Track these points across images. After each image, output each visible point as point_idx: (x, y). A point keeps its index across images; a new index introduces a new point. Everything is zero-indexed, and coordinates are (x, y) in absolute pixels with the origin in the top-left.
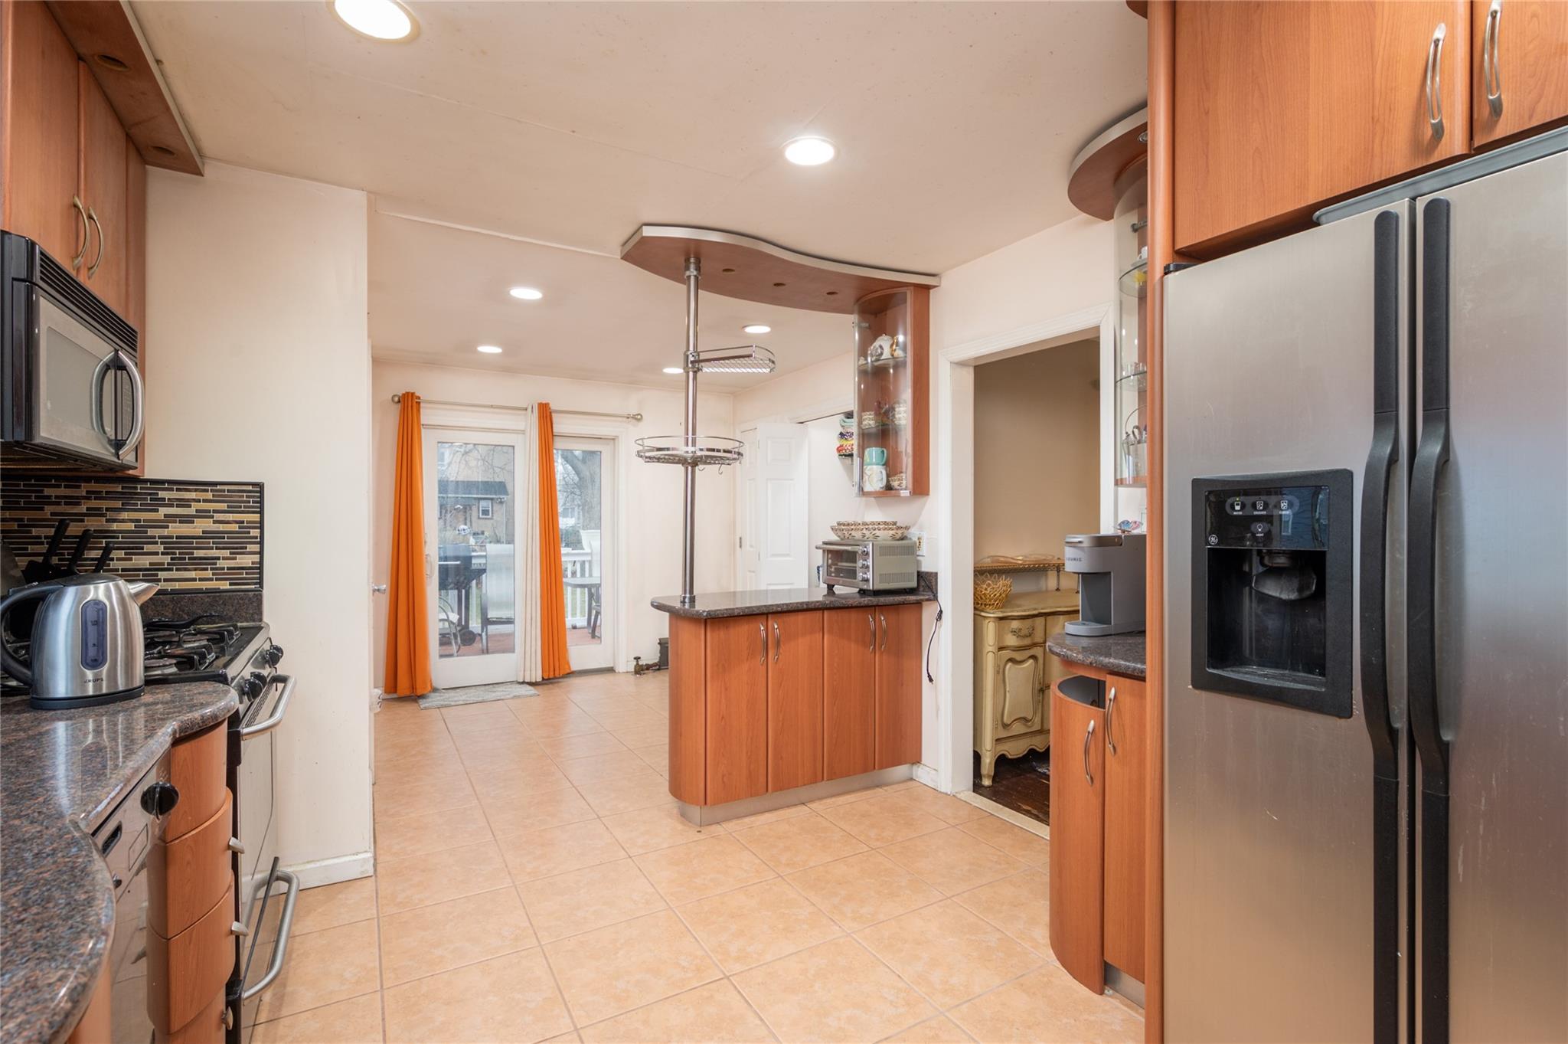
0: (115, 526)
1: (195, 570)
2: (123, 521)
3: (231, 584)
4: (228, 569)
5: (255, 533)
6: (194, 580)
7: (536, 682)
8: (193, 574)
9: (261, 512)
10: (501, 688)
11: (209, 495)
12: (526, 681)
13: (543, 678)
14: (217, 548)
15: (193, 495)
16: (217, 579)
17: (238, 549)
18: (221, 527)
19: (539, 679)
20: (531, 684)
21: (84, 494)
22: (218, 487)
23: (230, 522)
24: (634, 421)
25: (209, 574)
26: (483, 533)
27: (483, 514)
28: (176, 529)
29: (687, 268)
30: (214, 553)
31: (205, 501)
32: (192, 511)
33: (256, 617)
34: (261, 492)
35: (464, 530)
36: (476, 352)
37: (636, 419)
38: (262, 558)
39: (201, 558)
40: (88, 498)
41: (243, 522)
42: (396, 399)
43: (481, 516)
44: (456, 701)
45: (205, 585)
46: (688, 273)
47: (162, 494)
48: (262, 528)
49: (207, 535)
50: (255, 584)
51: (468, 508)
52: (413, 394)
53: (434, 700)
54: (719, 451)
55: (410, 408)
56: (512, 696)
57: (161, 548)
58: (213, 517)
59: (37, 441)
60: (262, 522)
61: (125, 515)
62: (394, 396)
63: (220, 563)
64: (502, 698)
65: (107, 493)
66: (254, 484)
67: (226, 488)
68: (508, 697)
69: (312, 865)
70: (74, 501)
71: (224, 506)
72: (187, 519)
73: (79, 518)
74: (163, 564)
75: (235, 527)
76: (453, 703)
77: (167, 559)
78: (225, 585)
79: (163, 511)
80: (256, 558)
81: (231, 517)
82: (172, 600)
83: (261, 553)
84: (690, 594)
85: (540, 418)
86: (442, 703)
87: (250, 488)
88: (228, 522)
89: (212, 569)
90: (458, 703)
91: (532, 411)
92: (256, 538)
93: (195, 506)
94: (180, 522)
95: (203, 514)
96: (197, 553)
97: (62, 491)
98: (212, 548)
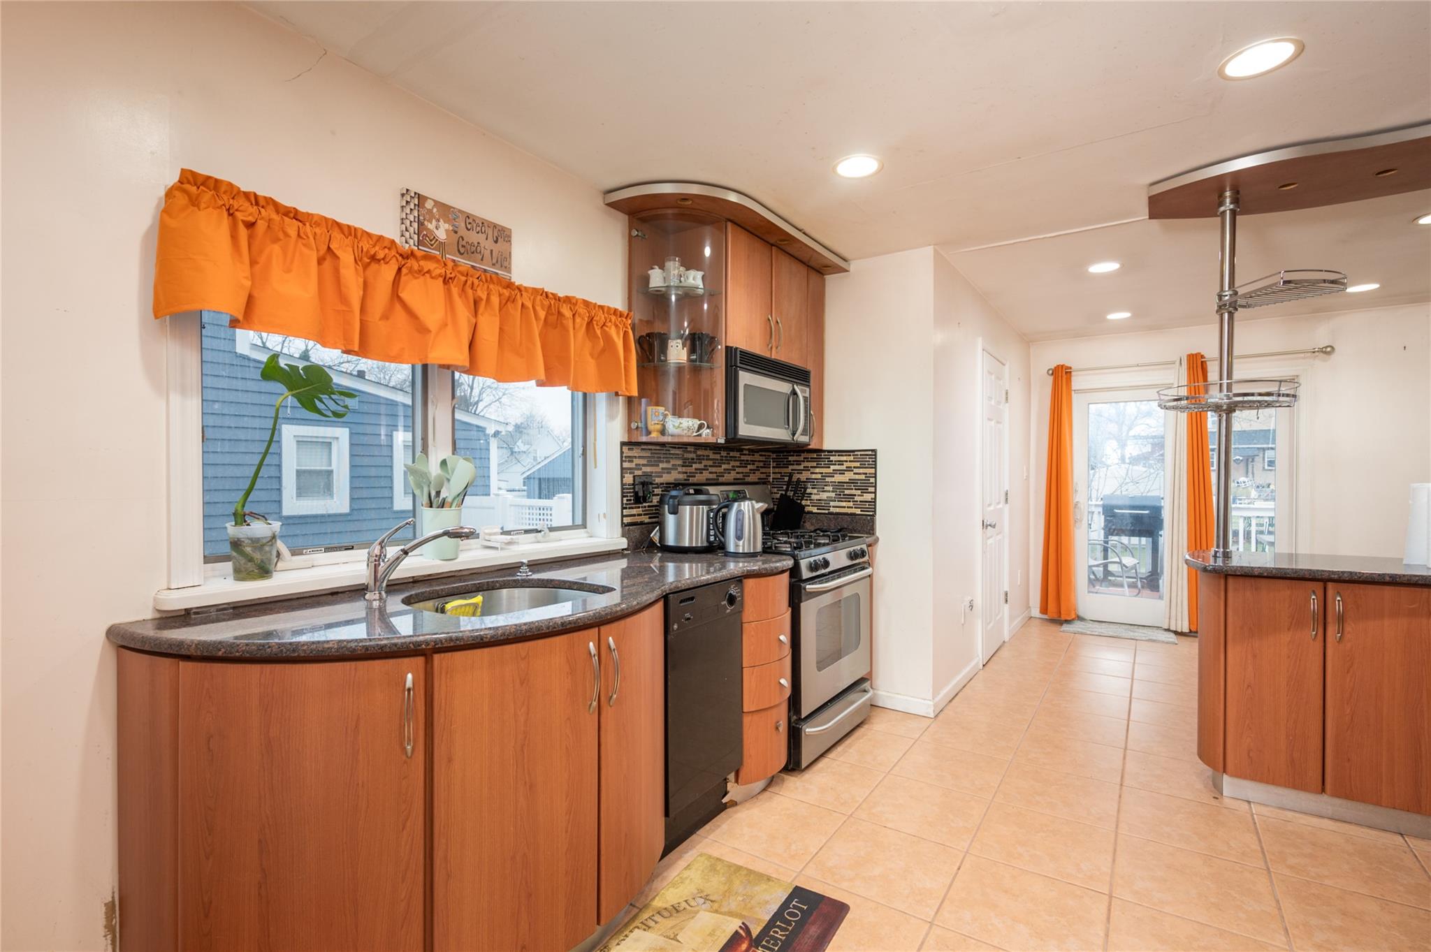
0: (814, 476)
1: (845, 501)
2: (816, 473)
3: (861, 511)
4: (860, 502)
5: (872, 480)
6: (845, 507)
7: (1182, 632)
8: (844, 504)
9: (875, 468)
10: (1141, 630)
11: (852, 458)
12: (1171, 629)
13: (1190, 630)
14: (856, 489)
15: (844, 458)
16: (855, 508)
17: (865, 491)
18: (857, 477)
19: (1187, 631)
20: (1176, 633)
21: (802, 459)
22: (856, 453)
23: (859, 474)
24: (1322, 354)
25: (851, 504)
26: (1269, 486)
27: (1269, 466)
28: (838, 478)
29: (1221, 204)
30: (854, 492)
31: (850, 461)
32: (844, 467)
33: (871, 532)
34: (875, 455)
35: (1244, 482)
36: (1105, 320)
37: (1325, 353)
38: (875, 496)
39: (848, 495)
40: (804, 461)
41: (866, 474)
42: (1051, 372)
43: (1266, 467)
44: (1092, 631)
45: (849, 511)
46: (1222, 209)
47: (832, 458)
48: (875, 477)
49: (852, 481)
50: (872, 511)
51: (1250, 460)
52: (1062, 366)
53: (1077, 626)
54: (1253, 395)
55: (1060, 378)
56: (1147, 638)
57: (830, 488)
58: (852, 471)
59: (739, 437)
60: (875, 474)
61: (817, 470)
62: (1049, 370)
63: (856, 498)
64: (1137, 638)
65: (811, 458)
66: (872, 451)
67: (859, 453)
68: (1144, 638)
69: (899, 696)
70: (799, 463)
71: (858, 464)
72: (842, 472)
73: (800, 472)
74: (832, 497)
75: (863, 477)
76: (1088, 632)
77: (833, 495)
78: (858, 511)
79: (833, 467)
80: (873, 495)
81: (861, 471)
82: (834, 518)
83: (875, 493)
84: (1224, 548)
85: (1189, 369)
86: (1080, 630)
87: (870, 453)
88: (860, 474)
89: (853, 501)
90: (1094, 633)
91: (1181, 364)
92: (872, 483)
93: (846, 464)
94: (840, 474)
95: (849, 469)
96: (847, 492)
97: (795, 458)
98: (852, 489)
